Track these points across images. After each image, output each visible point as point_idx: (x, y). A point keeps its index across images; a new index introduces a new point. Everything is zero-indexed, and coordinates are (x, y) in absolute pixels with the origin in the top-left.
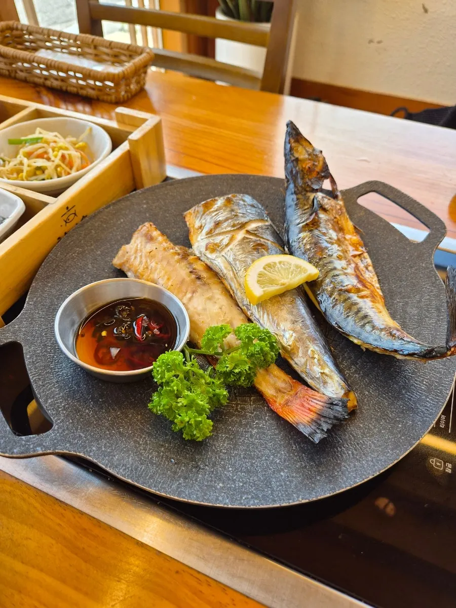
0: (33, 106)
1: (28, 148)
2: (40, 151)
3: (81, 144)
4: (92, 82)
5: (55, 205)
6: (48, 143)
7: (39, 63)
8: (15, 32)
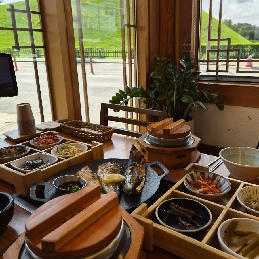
0: (72, 140)
1: (66, 150)
2: (69, 150)
3: (80, 149)
4: (93, 136)
5: (65, 160)
6: (71, 148)
7: (80, 131)
8: (77, 123)
